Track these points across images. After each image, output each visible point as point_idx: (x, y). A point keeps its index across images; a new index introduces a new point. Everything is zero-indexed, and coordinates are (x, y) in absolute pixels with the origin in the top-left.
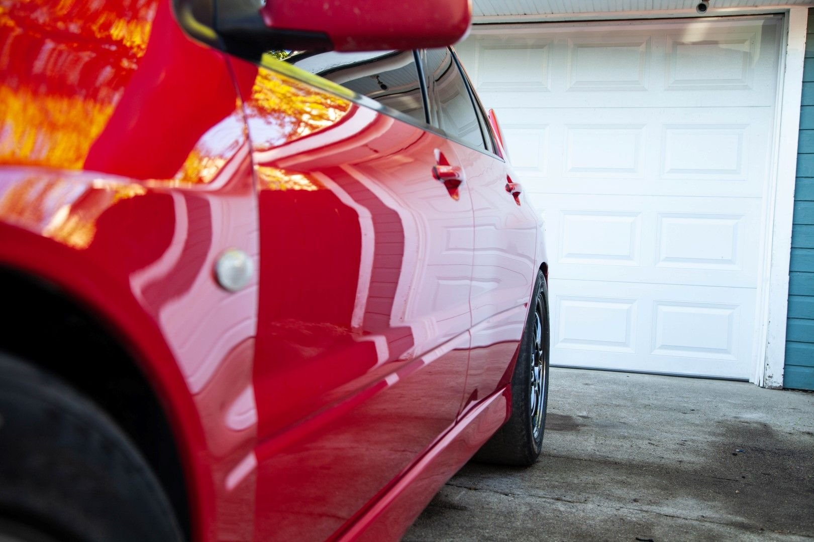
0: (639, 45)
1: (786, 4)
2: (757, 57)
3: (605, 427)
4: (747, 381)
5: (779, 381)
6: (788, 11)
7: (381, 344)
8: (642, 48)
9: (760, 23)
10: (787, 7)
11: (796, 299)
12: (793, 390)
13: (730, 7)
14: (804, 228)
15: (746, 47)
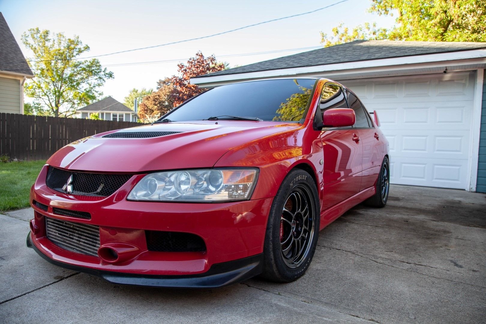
0: (427, 82)
1: (476, 68)
2: (467, 85)
3: (407, 200)
4: (464, 190)
5: (474, 189)
6: (477, 70)
7: (342, 174)
8: (428, 83)
9: (468, 74)
10: (476, 69)
11: (481, 163)
12: (479, 192)
13: (457, 69)
14: (484, 140)
15: (463, 82)
